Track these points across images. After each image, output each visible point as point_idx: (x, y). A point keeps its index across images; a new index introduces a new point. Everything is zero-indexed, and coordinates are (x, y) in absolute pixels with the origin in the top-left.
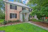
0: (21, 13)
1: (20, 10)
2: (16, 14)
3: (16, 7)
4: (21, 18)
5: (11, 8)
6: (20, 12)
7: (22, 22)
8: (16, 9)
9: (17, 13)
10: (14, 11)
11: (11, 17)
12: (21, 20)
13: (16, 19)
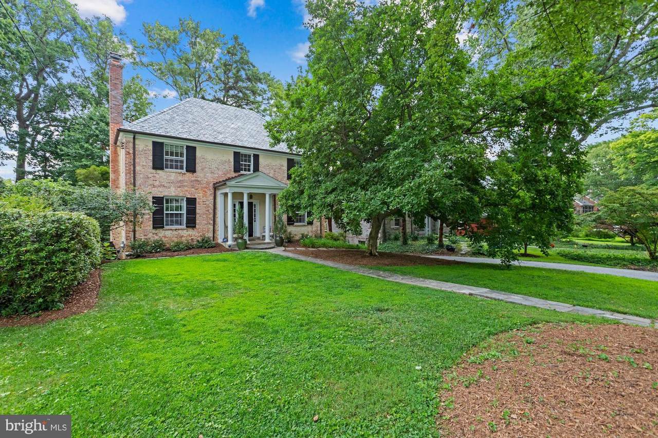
0: (226, 195)
1: (219, 176)
2: (191, 202)
3: (191, 151)
4: (226, 227)
5: (158, 164)
6: (216, 187)
7: (231, 249)
8: (191, 168)
9: (199, 196)
10: (180, 185)
11: (158, 223)
12: (226, 239)
13: (191, 232)
